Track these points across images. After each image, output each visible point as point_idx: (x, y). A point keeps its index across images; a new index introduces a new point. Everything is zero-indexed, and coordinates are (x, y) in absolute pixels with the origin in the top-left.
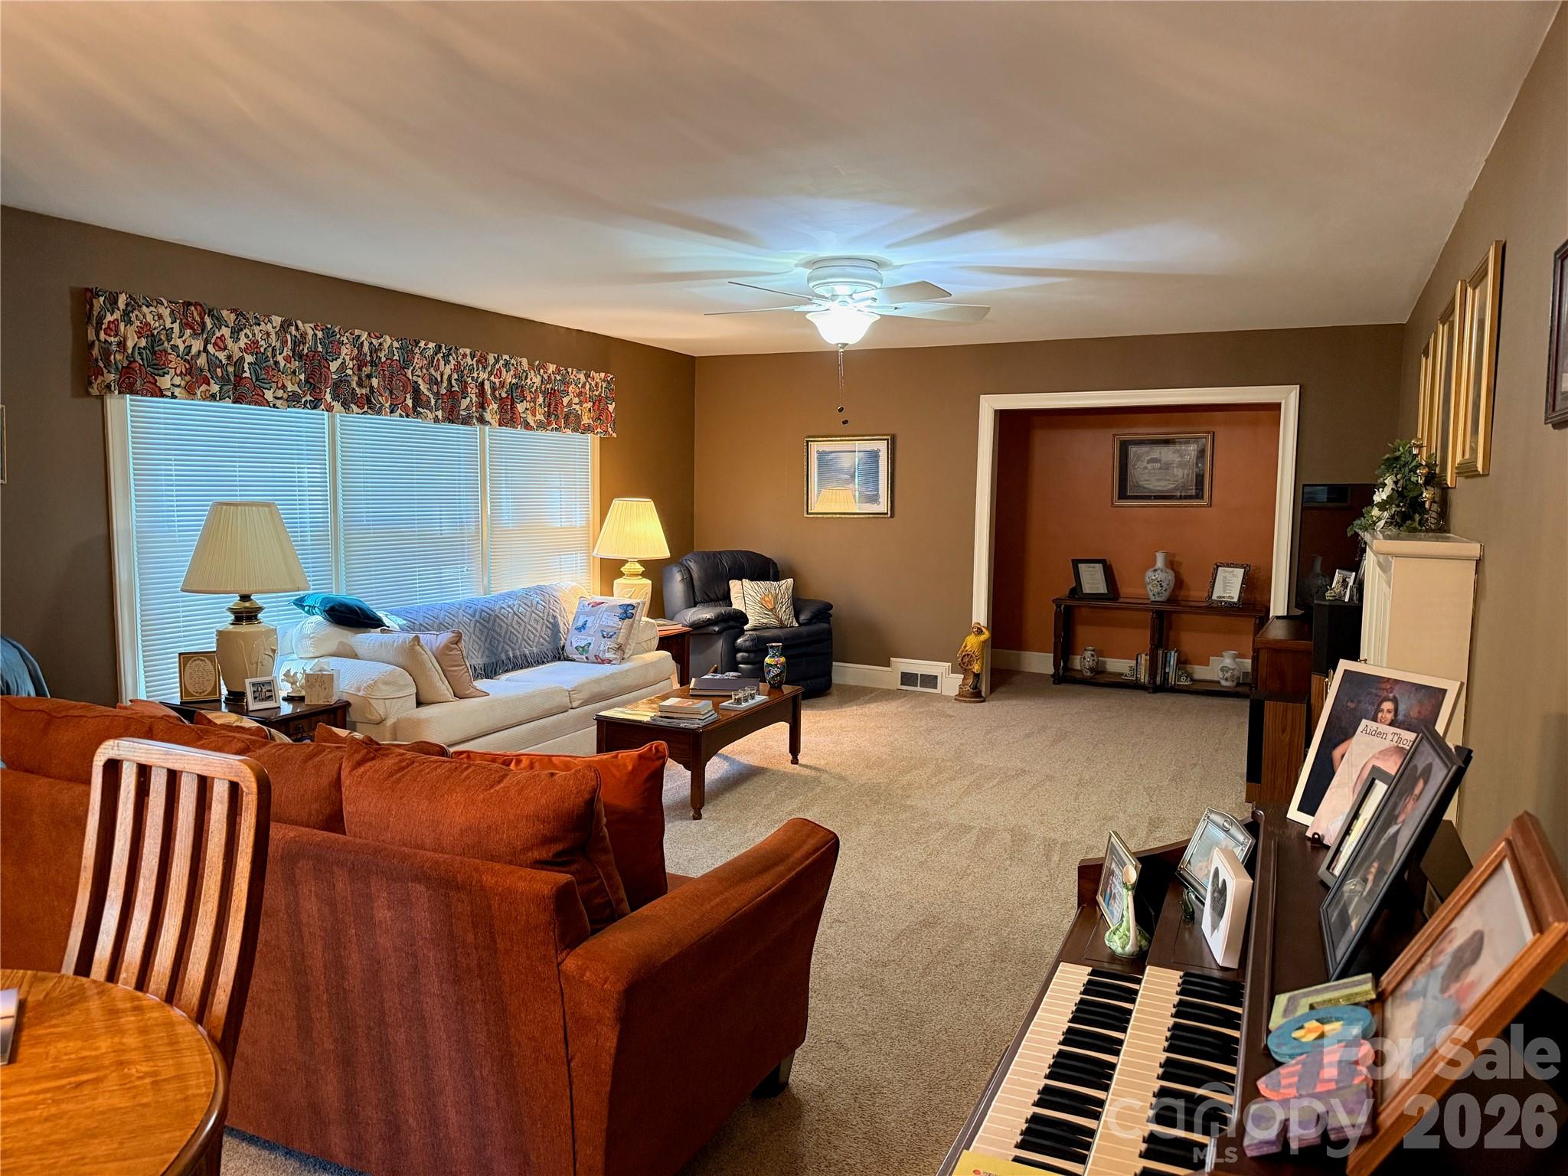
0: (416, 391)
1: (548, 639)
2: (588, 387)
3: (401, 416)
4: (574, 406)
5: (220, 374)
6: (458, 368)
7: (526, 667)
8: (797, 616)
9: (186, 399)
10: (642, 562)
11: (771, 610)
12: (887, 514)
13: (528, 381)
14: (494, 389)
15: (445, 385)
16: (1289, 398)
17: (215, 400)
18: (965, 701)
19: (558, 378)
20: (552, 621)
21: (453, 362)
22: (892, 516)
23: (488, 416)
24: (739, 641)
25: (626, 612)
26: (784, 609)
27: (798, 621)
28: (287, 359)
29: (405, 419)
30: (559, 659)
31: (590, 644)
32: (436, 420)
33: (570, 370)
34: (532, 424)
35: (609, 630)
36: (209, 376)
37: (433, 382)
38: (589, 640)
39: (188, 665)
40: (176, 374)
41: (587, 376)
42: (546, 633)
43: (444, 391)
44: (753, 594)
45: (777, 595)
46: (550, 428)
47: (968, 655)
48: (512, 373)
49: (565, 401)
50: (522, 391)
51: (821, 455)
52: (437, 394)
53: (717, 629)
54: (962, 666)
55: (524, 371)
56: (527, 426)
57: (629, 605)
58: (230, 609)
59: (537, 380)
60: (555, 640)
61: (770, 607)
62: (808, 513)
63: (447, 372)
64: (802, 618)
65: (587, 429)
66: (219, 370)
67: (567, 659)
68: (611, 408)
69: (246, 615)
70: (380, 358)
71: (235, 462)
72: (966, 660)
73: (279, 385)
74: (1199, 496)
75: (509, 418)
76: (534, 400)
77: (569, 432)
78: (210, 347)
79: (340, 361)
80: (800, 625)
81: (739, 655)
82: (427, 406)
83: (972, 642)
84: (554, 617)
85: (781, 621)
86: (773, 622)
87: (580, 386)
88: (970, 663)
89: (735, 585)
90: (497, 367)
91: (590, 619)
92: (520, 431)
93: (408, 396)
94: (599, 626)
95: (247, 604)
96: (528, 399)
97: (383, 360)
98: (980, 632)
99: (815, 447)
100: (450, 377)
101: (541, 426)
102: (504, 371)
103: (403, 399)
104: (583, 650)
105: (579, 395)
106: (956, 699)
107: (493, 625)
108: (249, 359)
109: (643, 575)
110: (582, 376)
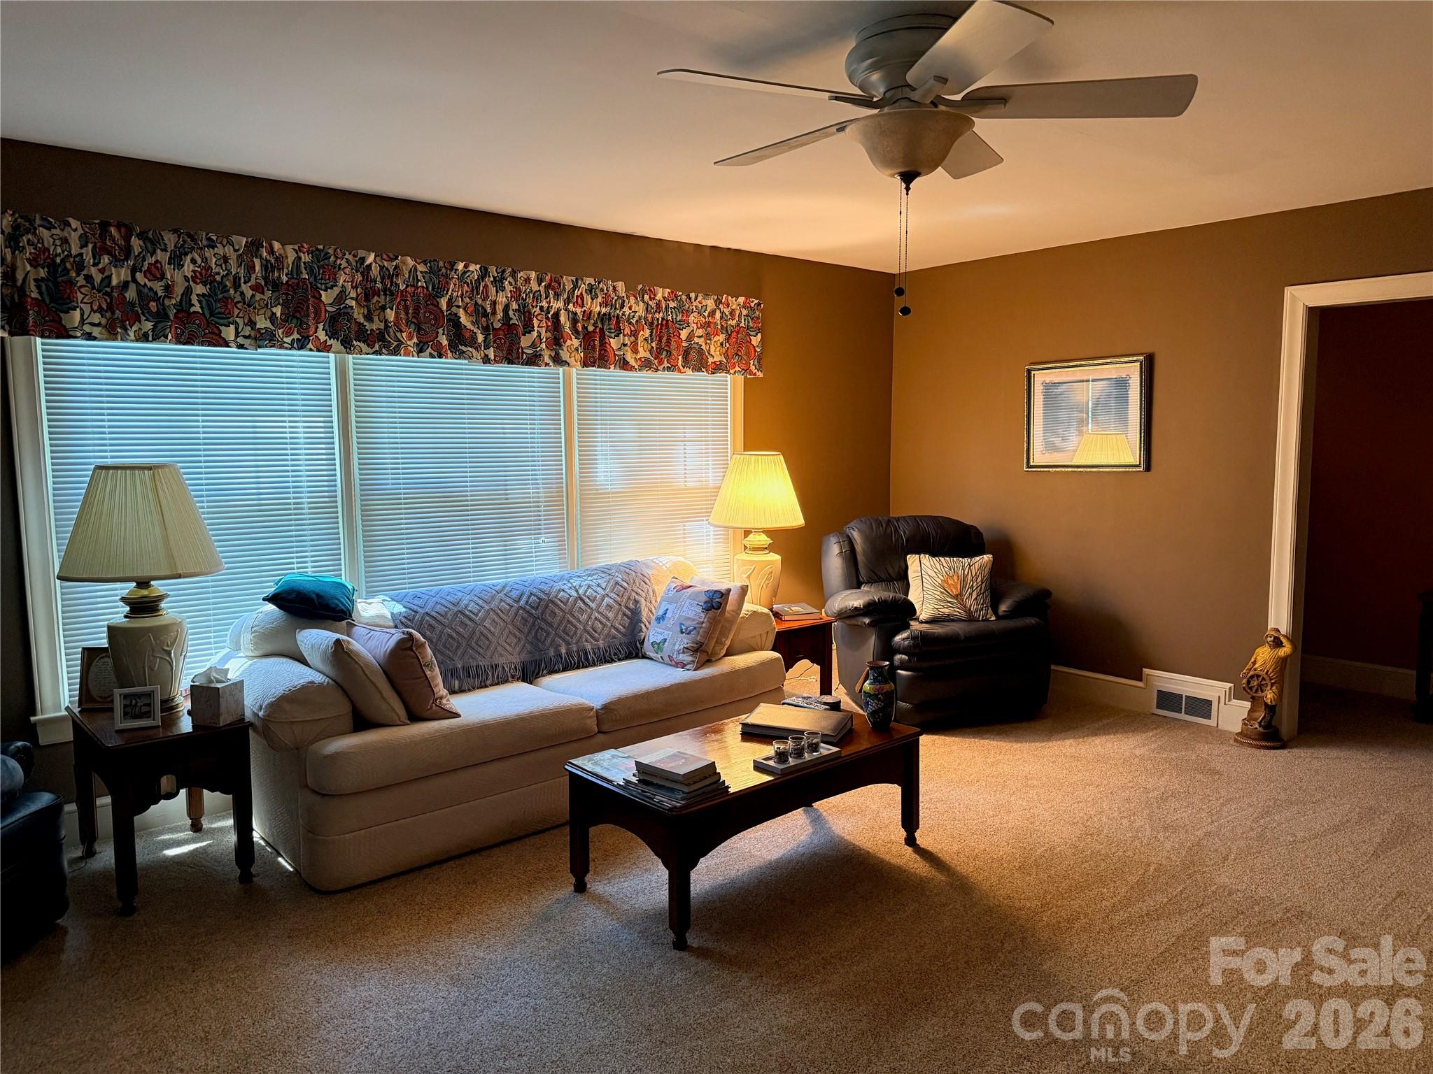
0: (455, 322)
1: (623, 630)
2: (718, 315)
3: (432, 356)
4: (696, 340)
5: (154, 309)
6: (517, 294)
8: (995, 606)
9: (107, 340)
11: (956, 597)
12: (1138, 466)
13: (626, 309)
14: (574, 321)
15: (500, 315)
17: (147, 341)
18: (1251, 746)
19: (672, 304)
20: (631, 606)
21: (509, 288)
22: (1146, 469)
23: (564, 355)
24: (898, 638)
25: (711, 600)
26: (974, 597)
27: (995, 612)
28: (257, 288)
29: (437, 360)
30: (637, 657)
31: (665, 640)
32: (486, 360)
33: (693, 295)
34: (632, 362)
35: (688, 623)
36: (140, 312)
37: (480, 313)
38: (666, 634)
39: (95, 663)
40: (92, 310)
41: (718, 302)
42: (620, 623)
43: (498, 325)
44: (933, 574)
45: (965, 577)
46: (661, 368)
47: (1258, 676)
48: (600, 299)
49: (684, 334)
50: (618, 322)
51: (1048, 387)
52: (486, 330)
53: (867, 621)
54: (1249, 688)
55: (619, 297)
56: (625, 365)
57: (716, 592)
58: (123, 599)
59: (640, 309)
60: (633, 632)
61: (955, 592)
62: (1029, 466)
63: (502, 299)
64: (1003, 608)
65: (718, 368)
66: (153, 304)
67: (644, 657)
68: (756, 340)
69: (143, 606)
70: (397, 285)
72: (1255, 683)
73: (246, 321)
75: (596, 355)
76: (634, 334)
77: (689, 372)
78: (139, 276)
79: (337, 290)
80: (998, 618)
81: (898, 657)
82: (472, 342)
83: (1264, 656)
84: (636, 602)
85: (969, 611)
86: (958, 612)
87: (706, 314)
88: (1261, 688)
89: (917, 562)
90: (577, 292)
91: (671, 607)
92: (614, 373)
93: (443, 331)
94: (679, 617)
95: (145, 592)
96: (627, 331)
97: (402, 287)
98: (1277, 643)
99: (1041, 378)
100: (506, 308)
101: (646, 365)
102: (588, 298)
103: (435, 335)
104: (658, 646)
105: (707, 325)
106: (1236, 740)
107: (543, 612)
108: (199, 289)
110: (710, 303)
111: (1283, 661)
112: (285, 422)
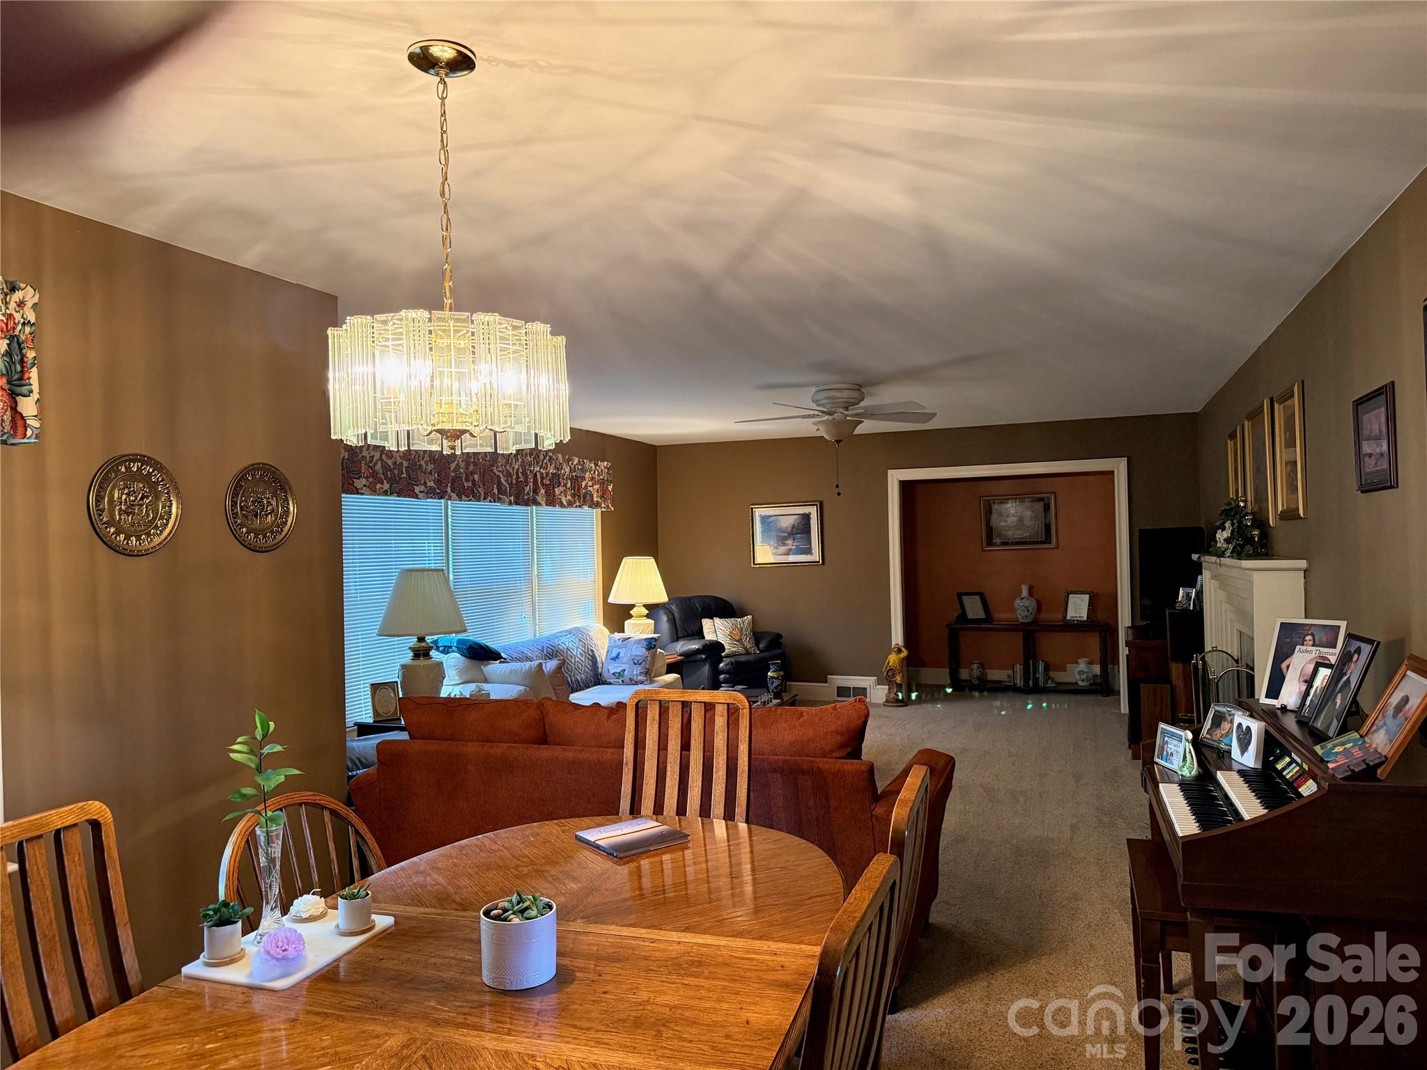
0: (499, 483)
1: (590, 668)
2: (597, 472)
3: (491, 502)
4: (589, 488)
5: (389, 476)
6: (523, 465)
7: (580, 690)
8: (757, 644)
9: (370, 495)
10: (647, 606)
11: (738, 641)
12: (819, 562)
13: (563, 471)
14: (542, 478)
15: (515, 477)
16: (1120, 467)
17: (387, 495)
19: (580, 467)
20: (591, 653)
21: (520, 460)
22: (823, 563)
23: (539, 499)
24: (721, 665)
25: (650, 643)
26: (748, 639)
27: (758, 649)
28: (426, 463)
29: (493, 504)
30: (599, 684)
31: (624, 670)
32: (510, 504)
33: (585, 461)
34: (565, 503)
35: (638, 658)
36: (383, 478)
37: (509, 475)
38: (624, 667)
39: (377, 692)
40: (364, 477)
41: (596, 465)
42: (588, 663)
43: (514, 482)
44: (723, 629)
45: (742, 629)
46: (574, 506)
47: (892, 669)
48: (553, 465)
49: (584, 484)
50: (559, 479)
51: (764, 519)
52: (510, 484)
53: (704, 657)
54: (887, 678)
55: (561, 464)
56: (562, 505)
57: (652, 638)
58: (410, 648)
59: (567, 470)
60: (594, 668)
61: (737, 638)
62: (754, 564)
63: (517, 467)
64: (761, 646)
65: (597, 505)
66: (389, 473)
67: (605, 683)
68: (610, 488)
69: (421, 653)
70: (478, 459)
71: (391, 540)
72: (890, 674)
73: (422, 483)
74: (1048, 540)
75: (552, 501)
76: (565, 485)
77: (586, 508)
78: (384, 457)
79: (456, 462)
80: (761, 651)
81: (722, 677)
82: (505, 494)
83: (893, 659)
84: (592, 651)
85: (746, 648)
86: (741, 650)
87: (592, 472)
88: (894, 675)
89: (707, 624)
90: (545, 461)
91: (622, 651)
92: (558, 508)
93: (495, 486)
94: (631, 655)
95: (423, 644)
96: (562, 484)
97: (481, 460)
98: (899, 651)
99: (759, 512)
100: (518, 470)
101: (570, 504)
102: (549, 464)
103: (491, 489)
104: (619, 675)
105: (592, 479)
106: (884, 705)
108: (405, 464)
109: (648, 616)
110: (593, 465)
111: (903, 659)
112: (425, 543)
